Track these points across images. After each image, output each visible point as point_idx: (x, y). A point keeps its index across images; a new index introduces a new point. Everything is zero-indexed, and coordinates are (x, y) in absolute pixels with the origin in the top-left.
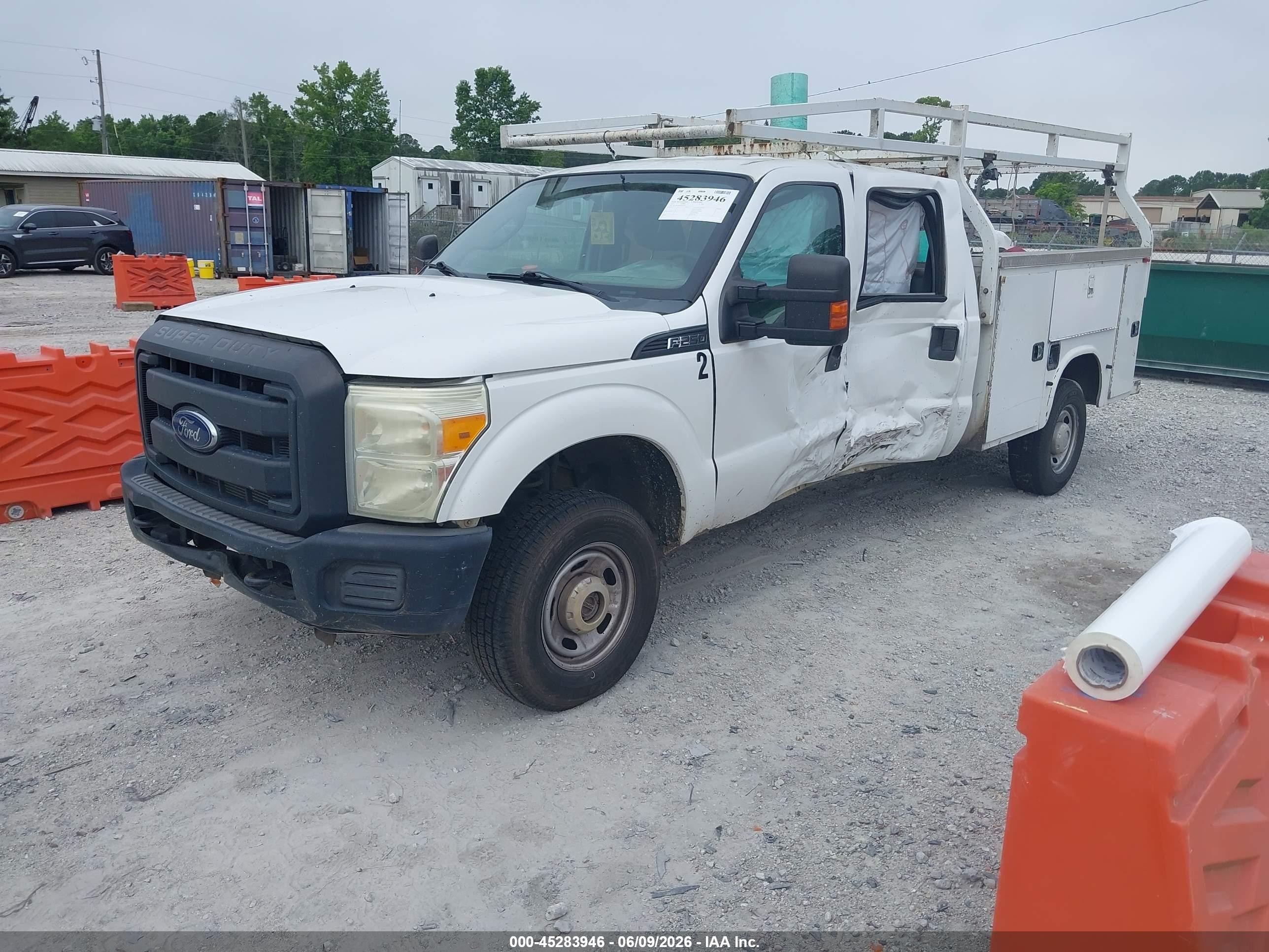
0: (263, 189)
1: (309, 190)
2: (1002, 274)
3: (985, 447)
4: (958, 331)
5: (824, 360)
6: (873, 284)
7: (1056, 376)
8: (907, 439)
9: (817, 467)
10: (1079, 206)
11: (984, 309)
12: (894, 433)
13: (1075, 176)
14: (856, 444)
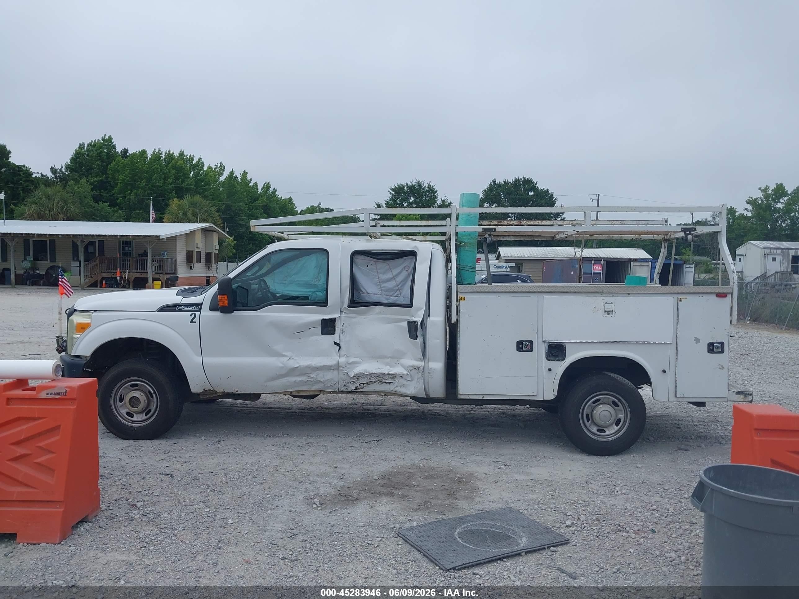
0: (602, 262)
1: (632, 263)
2: (461, 295)
5: (319, 329)
7: (561, 366)
8: (402, 381)
12: (392, 376)
14: (358, 376)
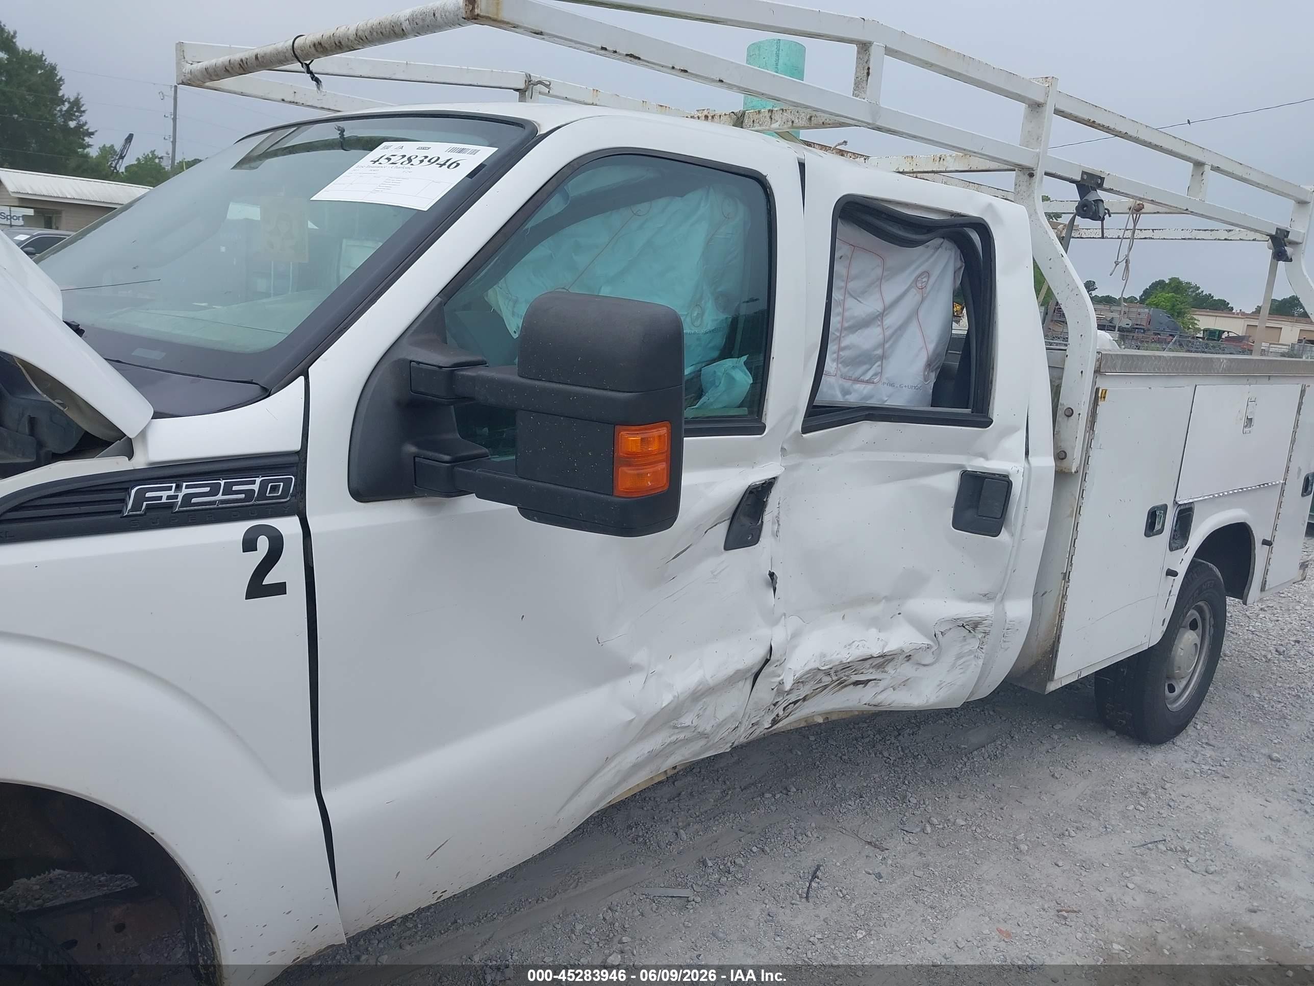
2: (1102, 384)
3: (1052, 687)
4: (1009, 484)
5: (723, 528)
6: (858, 386)
7: (1183, 560)
8: (907, 670)
9: (704, 735)
10: (1192, 319)
11: (1065, 446)
12: (881, 660)
13: (1189, 288)
14: (799, 682)
